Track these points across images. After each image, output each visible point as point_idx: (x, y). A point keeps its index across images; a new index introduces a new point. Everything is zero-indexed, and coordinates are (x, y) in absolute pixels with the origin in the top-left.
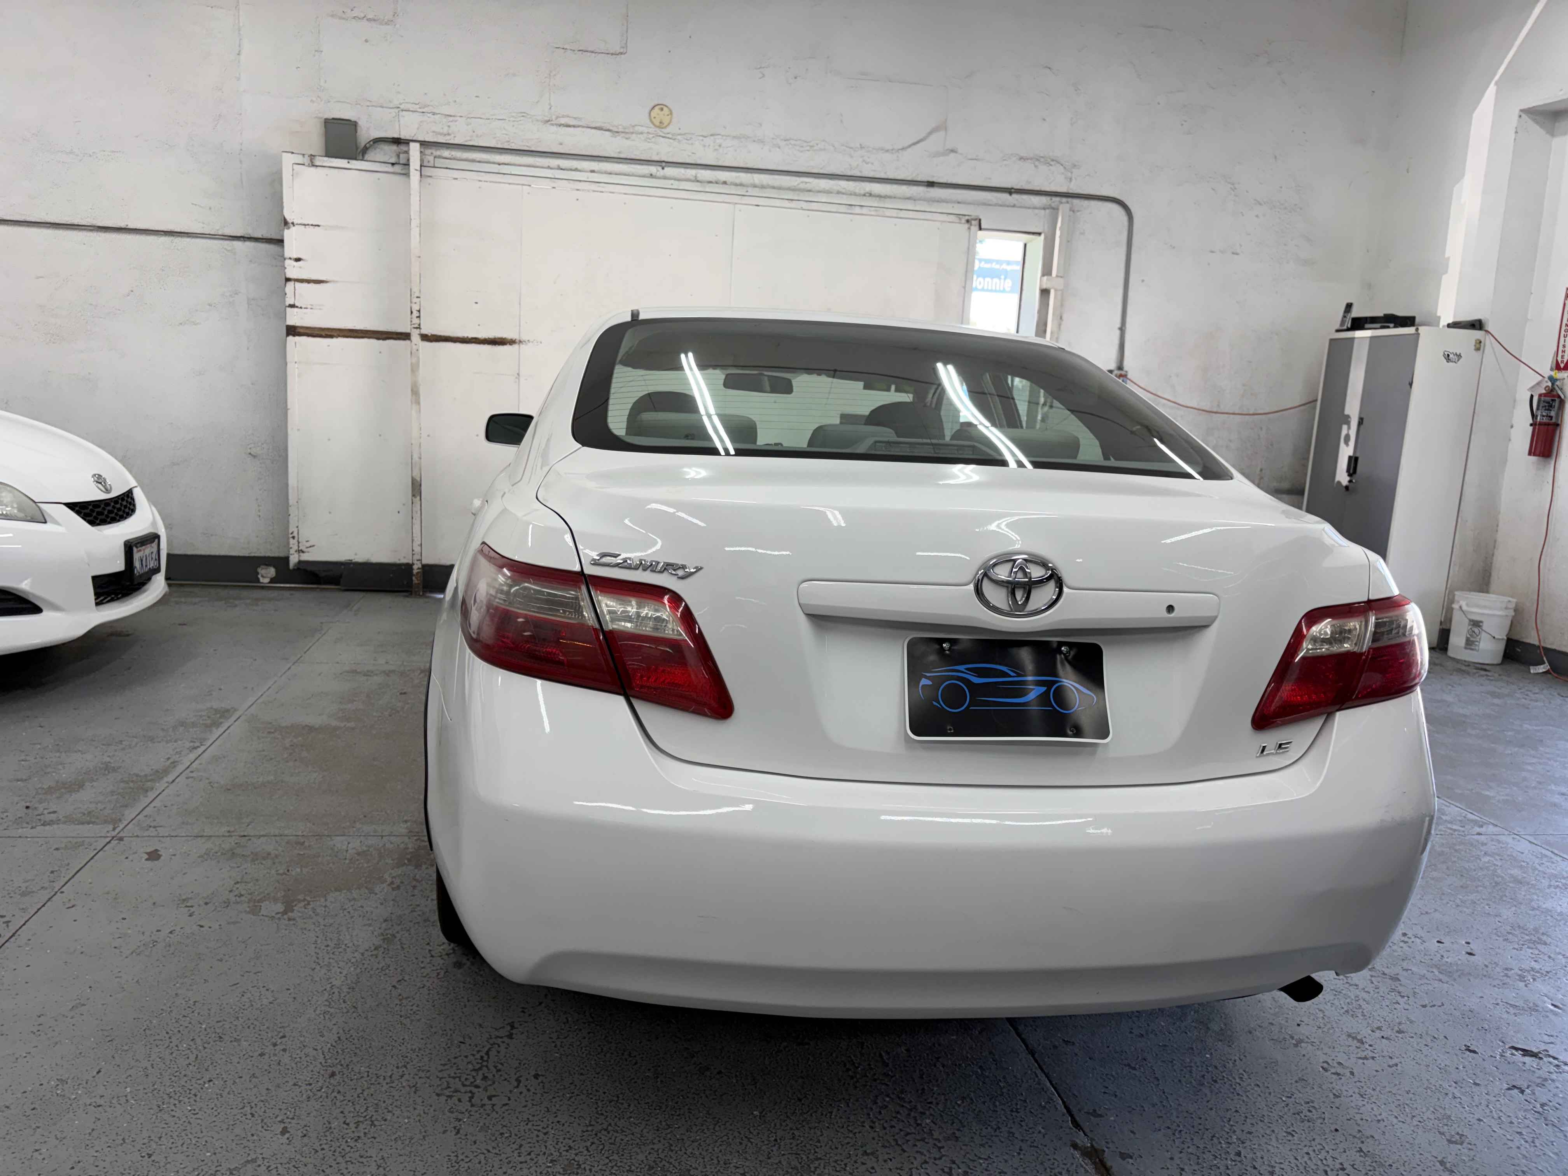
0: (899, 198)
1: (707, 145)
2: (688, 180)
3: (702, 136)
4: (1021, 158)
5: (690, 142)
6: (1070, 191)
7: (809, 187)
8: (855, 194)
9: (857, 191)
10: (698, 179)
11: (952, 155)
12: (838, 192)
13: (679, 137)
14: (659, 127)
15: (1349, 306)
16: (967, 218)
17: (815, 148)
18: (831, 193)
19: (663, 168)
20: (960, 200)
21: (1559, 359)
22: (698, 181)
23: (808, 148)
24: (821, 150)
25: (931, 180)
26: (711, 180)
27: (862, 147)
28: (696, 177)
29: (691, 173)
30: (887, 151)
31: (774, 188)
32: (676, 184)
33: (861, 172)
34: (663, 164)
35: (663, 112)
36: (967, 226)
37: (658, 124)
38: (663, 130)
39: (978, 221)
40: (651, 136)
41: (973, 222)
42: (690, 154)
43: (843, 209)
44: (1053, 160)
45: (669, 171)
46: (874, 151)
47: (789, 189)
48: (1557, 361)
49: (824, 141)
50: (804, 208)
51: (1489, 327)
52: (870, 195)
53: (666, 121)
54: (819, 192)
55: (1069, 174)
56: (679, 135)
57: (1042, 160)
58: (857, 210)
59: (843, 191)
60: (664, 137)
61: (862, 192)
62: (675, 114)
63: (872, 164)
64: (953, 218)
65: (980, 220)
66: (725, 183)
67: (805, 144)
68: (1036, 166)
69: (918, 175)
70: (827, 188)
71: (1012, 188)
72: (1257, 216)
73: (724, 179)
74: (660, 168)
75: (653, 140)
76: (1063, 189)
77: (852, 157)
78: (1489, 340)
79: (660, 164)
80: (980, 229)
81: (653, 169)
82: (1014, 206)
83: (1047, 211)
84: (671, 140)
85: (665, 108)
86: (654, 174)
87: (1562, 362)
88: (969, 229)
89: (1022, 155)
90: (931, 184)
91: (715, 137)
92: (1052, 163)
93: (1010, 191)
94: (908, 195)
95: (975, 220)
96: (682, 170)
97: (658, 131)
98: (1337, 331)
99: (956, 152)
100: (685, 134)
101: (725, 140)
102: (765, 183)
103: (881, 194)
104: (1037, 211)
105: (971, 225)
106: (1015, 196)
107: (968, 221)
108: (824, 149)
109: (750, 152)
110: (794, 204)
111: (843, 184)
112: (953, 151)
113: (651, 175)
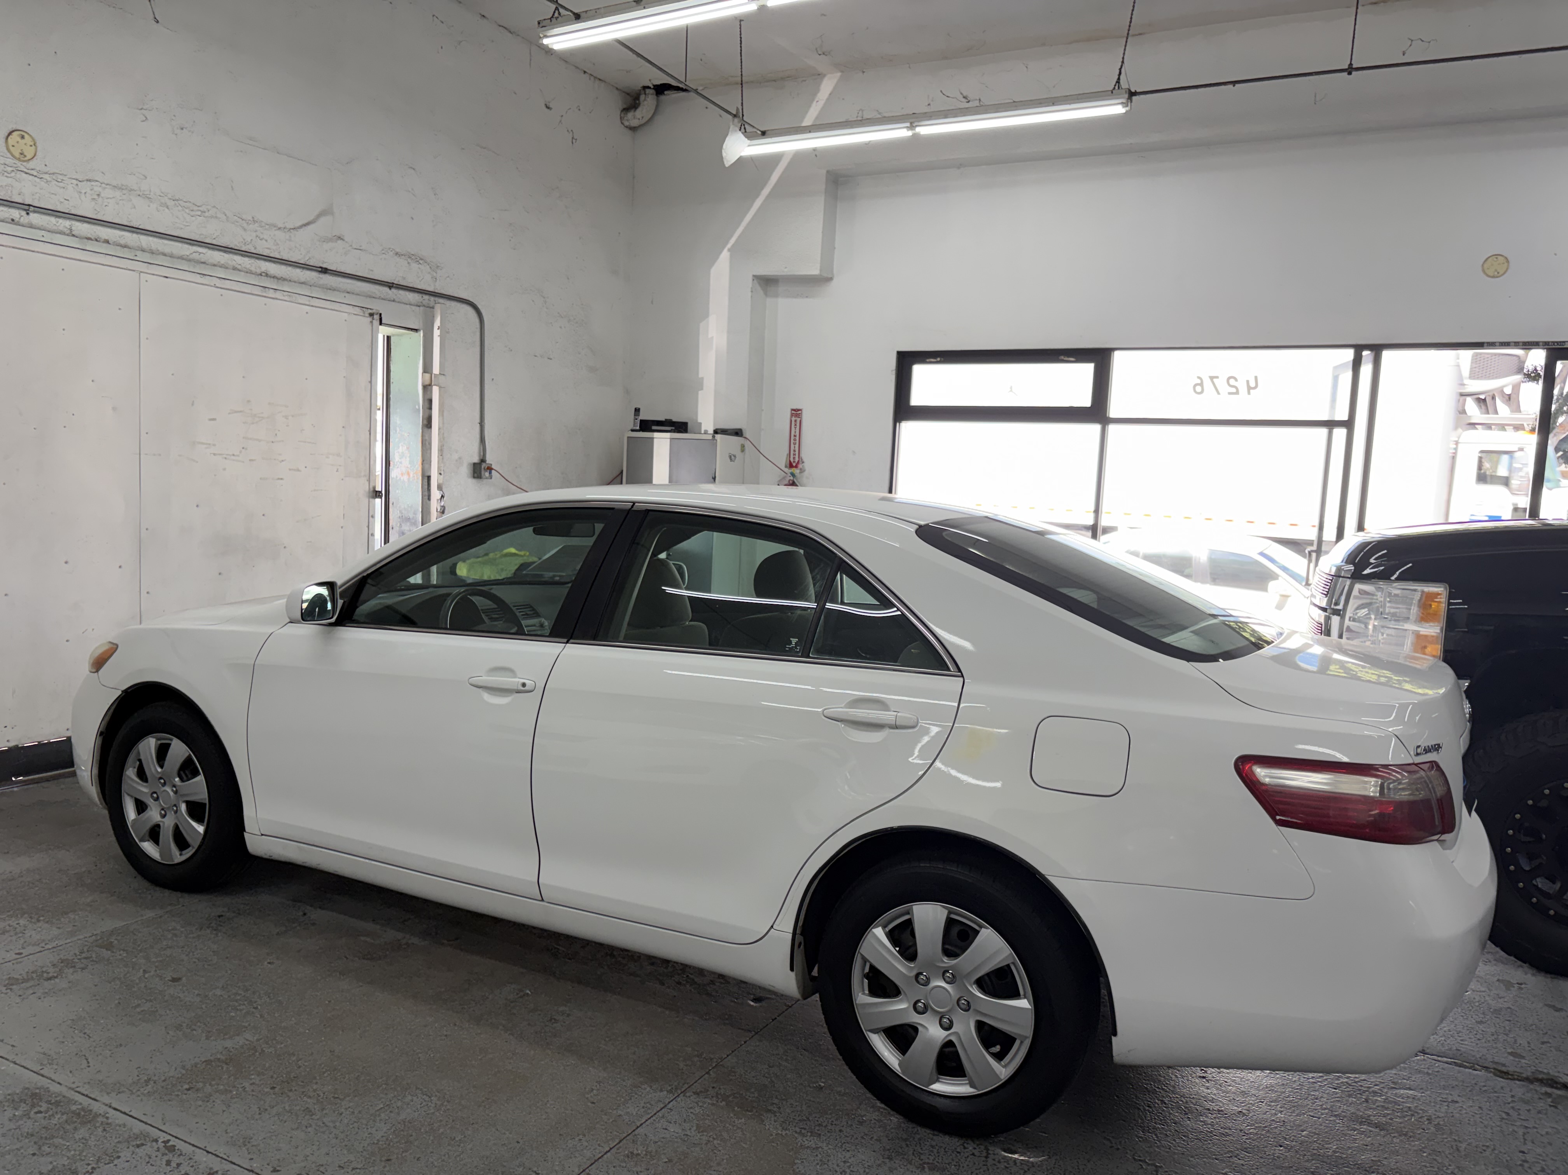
0: (295, 282)
1: (83, 191)
2: (61, 233)
3: (77, 180)
4: (397, 254)
5: (61, 184)
6: (436, 291)
7: (203, 258)
8: (251, 273)
9: (253, 269)
10: (73, 233)
11: (340, 242)
12: (234, 269)
13: (46, 176)
14: (19, 159)
15: (637, 411)
16: (370, 311)
17: (207, 214)
18: (227, 268)
19: (28, 214)
20: (349, 290)
21: (792, 460)
22: (73, 235)
23: (199, 213)
24: (212, 217)
25: (324, 266)
26: (90, 236)
27: (255, 221)
28: (71, 230)
29: (64, 224)
30: (280, 229)
31: (164, 255)
32: (48, 237)
33: (255, 248)
34: (28, 208)
35: (23, 141)
36: (369, 319)
37: (17, 155)
38: (24, 164)
39: (378, 315)
40: (10, 169)
41: (375, 316)
42: (62, 200)
43: (257, 290)
44: (421, 259)
45: (35, 218)
46: (267, 227)
47: (181, 258)
48: (790, 461)
49: (214, 207)
50: (217, 285)
51: (747, 434)
52: (267, 275)
53: (29, 154)
54: (214, 265)
55: (435, 274)
56: (46, 173)
57: (413, 257)
58: (271, 293)
59: (239, 267)
60: (26, 173)
61: (259, 271)
62: (38, 144)
63: (266, 241)
64: (357, 311)
65: (381, 314)
66: (107, 242)
67: (196, 208)
68: (408, 263)
69: (310, 259)
70: (222, 262)
71: (393, 283)
72: (561, 327)
73: (107, 238)
74: (24, 213)
75: (13, 174)
76: (431, 289)
77: (245, 230)
78: (747, 444)
79: (27, 207)
80: (381, 324)
81: (15, 213)
82: (394, 301)
83: (422, 308)
84: (36, 179)
85: (26, 136)
86: (16, 220)
87: (794, 462)
88: (371, 322)
89: (398, 250)
90: (324, 271)
91: (93, 183)
92: (421, 262)
93: (391, 286)
94: (303, 280)
95: (377, 314)
96: (53, 220)
97: (19, 163)
98: (632, 430)
99: (343, 240)
100: (53, 174)
101: (105, 188)
102: (154, 247)
103: (277, 275)
104: (414, 308)
105: (373, 319)
106: (393, 290)
107: (371, 315)
108: (216, 217)
109: (135, 207)
110: (206, 280)
111: (238, 260)
112: (340, 238)
113: (13, 220)
